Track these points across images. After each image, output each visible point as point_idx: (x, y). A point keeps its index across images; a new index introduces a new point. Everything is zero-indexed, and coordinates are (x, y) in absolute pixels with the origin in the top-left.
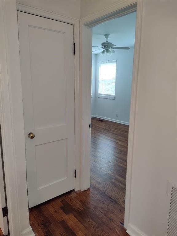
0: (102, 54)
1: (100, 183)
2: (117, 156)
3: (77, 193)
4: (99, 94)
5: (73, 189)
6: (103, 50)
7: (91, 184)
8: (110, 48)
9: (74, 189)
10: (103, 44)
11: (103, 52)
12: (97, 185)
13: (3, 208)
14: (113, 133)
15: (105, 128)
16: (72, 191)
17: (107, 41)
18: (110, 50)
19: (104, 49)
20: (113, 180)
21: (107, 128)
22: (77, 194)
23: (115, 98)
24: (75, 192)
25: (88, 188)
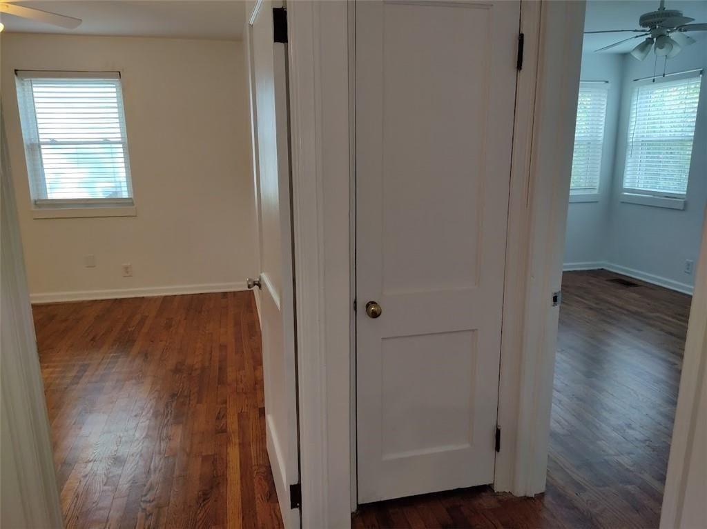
0: (637, 55)
1: (580, 487)
2: (662, 409)
3: (500, 498)
4: (628, 190)
5: (487, 484)
6: (643, 39)
7: (547, 481)
8: (671, 32)
9: (493, 484)
10: (646, 21)
11: (643, 47)
12: (571, 492)
13: (291, 486)
14: (662, 330)
15: (634, 308)
16: (486, 489)
17: (662, 8)
18: (674, 35)
19: (650, 36)
20: (630, 487)
21: (639, 310)
22: (500, 501)
23: (685, 204)
24: (495, 495)
25: (539, 492)
